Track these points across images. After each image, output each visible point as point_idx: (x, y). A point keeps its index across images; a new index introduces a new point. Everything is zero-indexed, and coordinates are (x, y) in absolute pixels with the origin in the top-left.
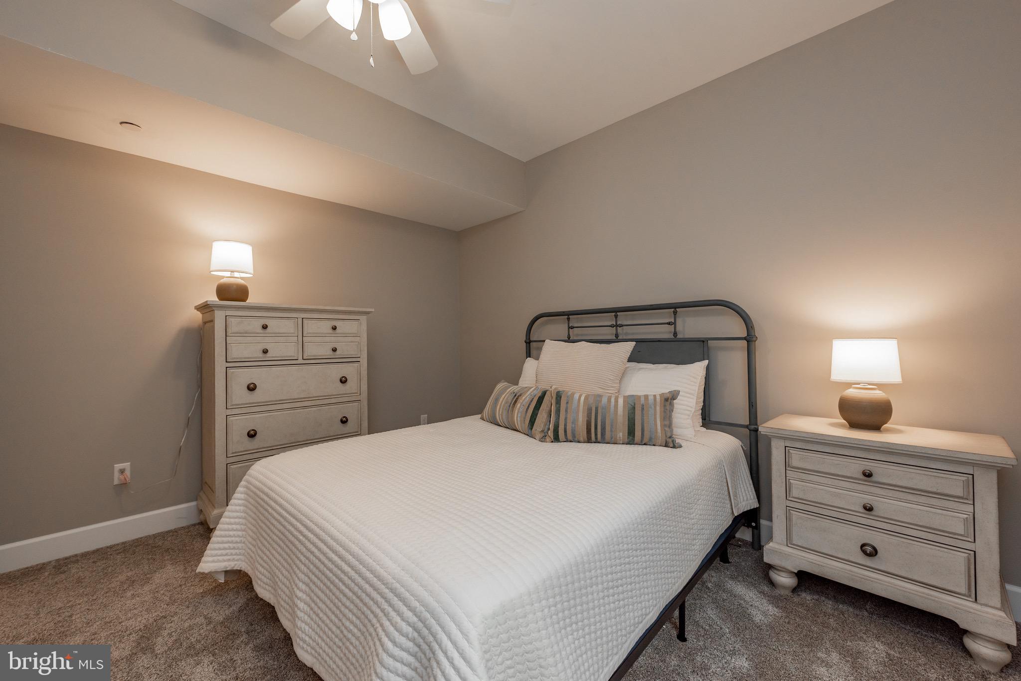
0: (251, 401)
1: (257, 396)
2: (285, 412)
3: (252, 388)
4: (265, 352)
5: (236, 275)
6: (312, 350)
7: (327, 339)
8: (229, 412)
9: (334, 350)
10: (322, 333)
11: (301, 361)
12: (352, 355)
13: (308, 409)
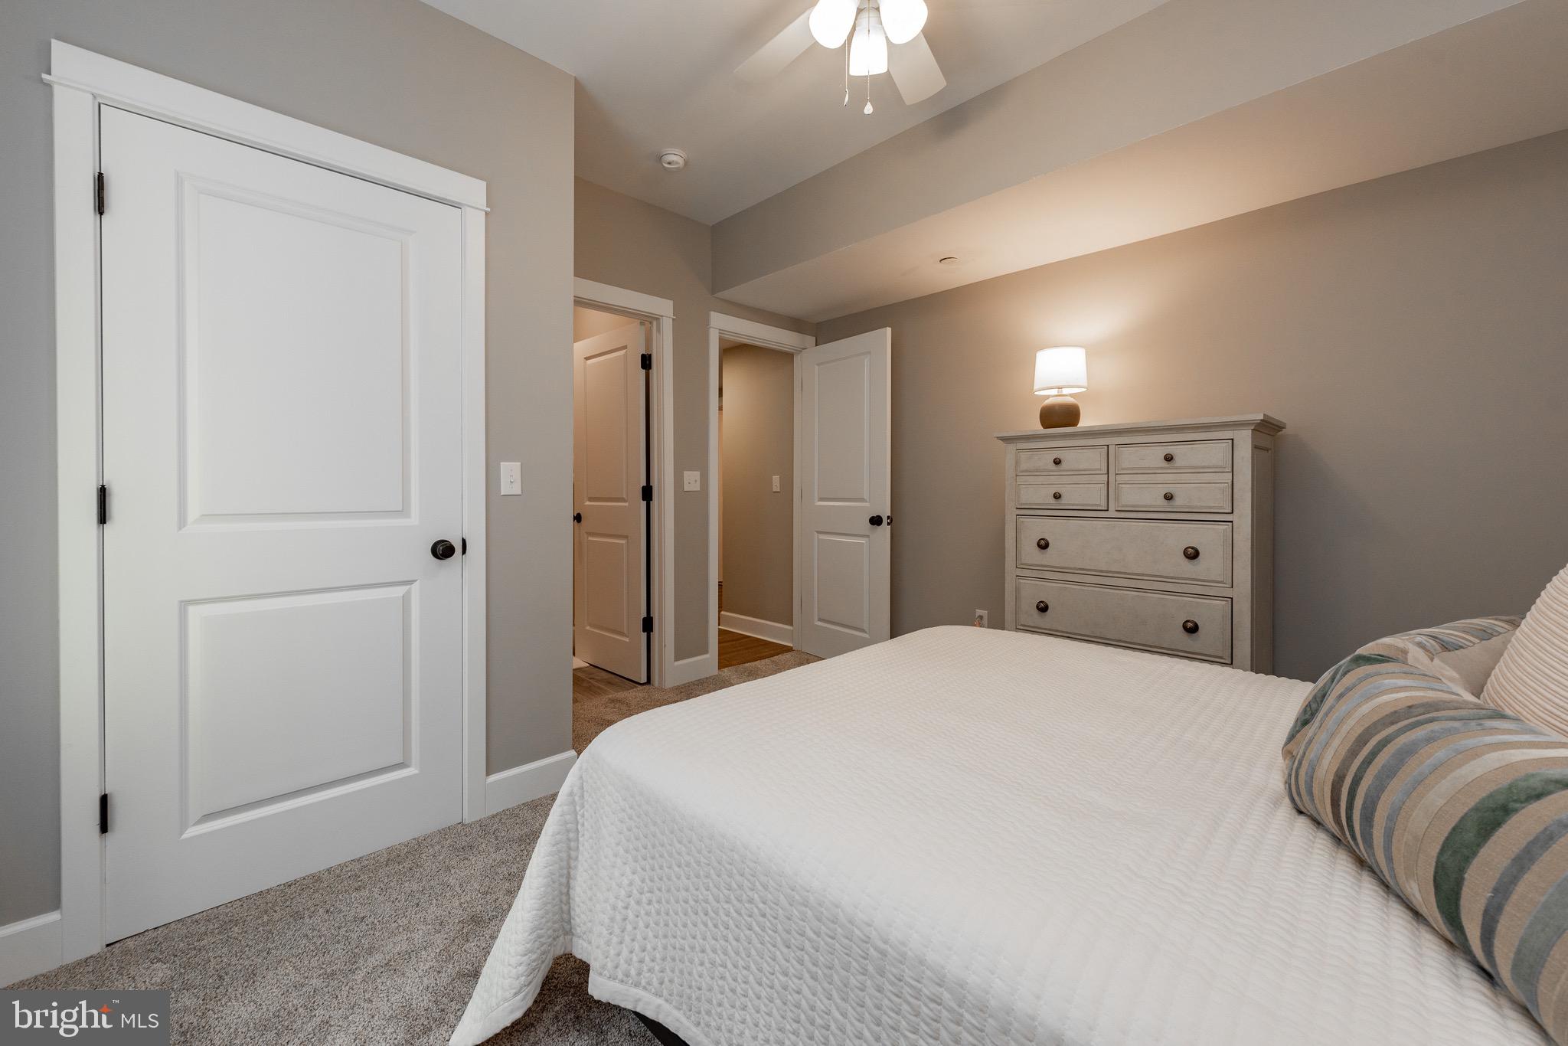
0: (1043, 563)
1: (1049, 558)
2: (1086, 588)
3: (1043, 545)
4: (1057, 496)
5: (1065, 391)
6: (1131, 496)
7: (1160, 478)
8: (1019, 572)
9: (1169, 497)
10: (1149, 468)
11: (1112, 513)
12: (1210, 508)
13: (1122, 592)
